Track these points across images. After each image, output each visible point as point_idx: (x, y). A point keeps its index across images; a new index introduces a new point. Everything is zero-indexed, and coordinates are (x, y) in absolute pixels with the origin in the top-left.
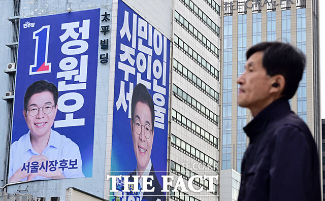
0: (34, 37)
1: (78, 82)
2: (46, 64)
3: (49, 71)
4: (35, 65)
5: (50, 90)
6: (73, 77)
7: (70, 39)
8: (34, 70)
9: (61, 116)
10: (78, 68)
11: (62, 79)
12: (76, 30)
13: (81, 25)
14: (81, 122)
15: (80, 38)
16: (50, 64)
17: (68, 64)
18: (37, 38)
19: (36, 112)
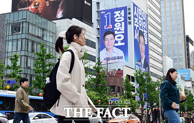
0: (105, 17)
1: (121, 31)
2: (110, 25)
3: (111, 28)
4: (106, 26)
5: (112, 34)
6: (120, 29)
7: (118, 17)
8: (106, 27)
9: (116, 42)
10: (121, 26)
11: (116, 30)
12: (120, 14)
13: (121, 12)
14: (123, 44)
15: (121, 16)
16: (111, 25)
17: (118, 25)
18: (106, 17)
19: (108, 41)
